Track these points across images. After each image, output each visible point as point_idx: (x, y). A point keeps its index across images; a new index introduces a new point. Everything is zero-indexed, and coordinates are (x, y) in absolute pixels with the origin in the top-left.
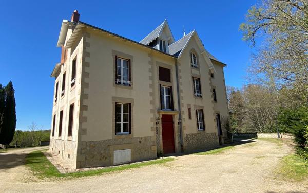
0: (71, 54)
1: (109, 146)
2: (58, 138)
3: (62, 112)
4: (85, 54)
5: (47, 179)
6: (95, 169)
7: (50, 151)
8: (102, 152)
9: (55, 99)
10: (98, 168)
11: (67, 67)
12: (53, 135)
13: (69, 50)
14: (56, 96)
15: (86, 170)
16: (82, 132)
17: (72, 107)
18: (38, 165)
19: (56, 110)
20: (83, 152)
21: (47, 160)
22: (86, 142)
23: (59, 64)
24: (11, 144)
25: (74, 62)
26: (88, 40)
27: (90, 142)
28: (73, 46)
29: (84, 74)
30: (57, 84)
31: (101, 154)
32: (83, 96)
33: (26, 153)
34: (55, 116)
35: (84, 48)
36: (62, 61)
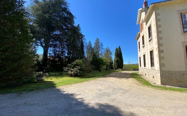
0: (146, 24)
1: (183, 75)
2: (144, 67)
3: (144, 56)
4: (157, 20)
6: (174, 87)
7: (140, 73)
8: (178, 78)
9: (139, 50)
10: (176, 87)
11: (145, 32)
12: (140, 66)
14: (139, 48)
15: (168, 86)
16: (161, 65)
20: (164, 76)
22: (166, 71)
23: (139, 33)
25: (150, 28)
26: (158, 12)
27: (169, 71)
28: (147, 20)
30: (139, 43)
31: (178, 79)
32: (160, 45)
34: (140, 58)
35: (156, 17)
36: (141, 31)
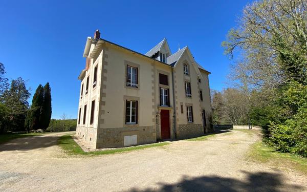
0: (94, 63)
1: (121, 132)
2: (82, 125)
3: (86, 106)
4: (104, 63)
5: (74, 156)
6: (110, 149)
7: (76, 135)
8: (116, 136)
9: (81, 96)
10: (112, 149)
11: (90, 73)
12: (79, 123)
13: (92, 60)
14: (82, 94)
15: (103, 150)
16: (101, 121)
17: (93, 103)
18: (67, 145)
19: (81, 105)
20: (101, 136)
21: (75, 142)
22: (104, 129)
23: (84, 70)
24: (47, 129)
25: (96, 69)
26: (106, 52)
27: (107, 129)
28: (95, 57)
29: (103, 78)
30: (83, 85)
31: (115, 138)
32: (102, 94)
33: (59, 136)
34: (80, 109)
35: (103, 59)
36: (87, 68)
